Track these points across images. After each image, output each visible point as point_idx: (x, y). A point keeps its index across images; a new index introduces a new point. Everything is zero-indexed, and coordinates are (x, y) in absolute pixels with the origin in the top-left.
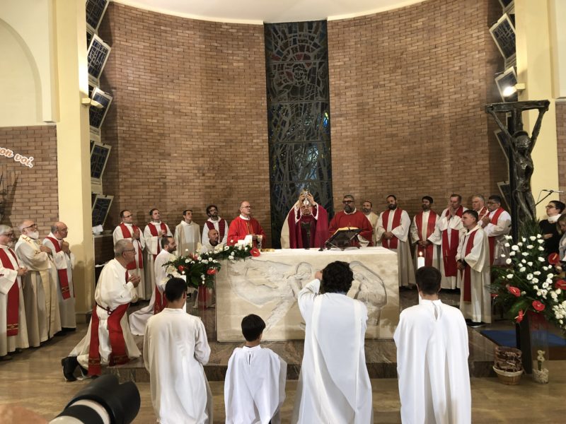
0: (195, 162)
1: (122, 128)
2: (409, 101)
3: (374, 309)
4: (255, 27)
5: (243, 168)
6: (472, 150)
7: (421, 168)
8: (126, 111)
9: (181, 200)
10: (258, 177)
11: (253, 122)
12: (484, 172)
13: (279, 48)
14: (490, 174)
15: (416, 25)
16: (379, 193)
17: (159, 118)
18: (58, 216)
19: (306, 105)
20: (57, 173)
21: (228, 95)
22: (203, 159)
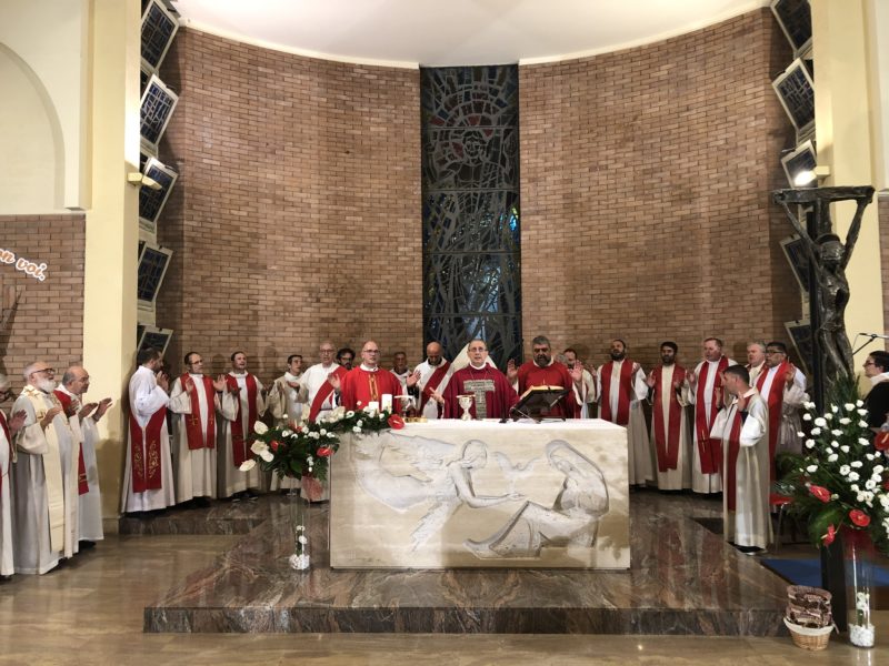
0: (306, 279)
1: (191, 223)
2: (646, 192)
3: (588, 519)
4: (406, 73)
5: (381, 291)
6: (745, 270)
7: (663, 298)
8: (198, 197)
9: (281, 339)
10: (405, 306)
11: (399, 220)
12: (763, 305)
13: (442, 106)
14: (774, 309)
15: (658, 74)
16: (595, 337)
17: (250, 209)
18: (82, 360)
19: (482, 195)
20: (83, 291)
21: (361, 176)
22: (319, 275)
